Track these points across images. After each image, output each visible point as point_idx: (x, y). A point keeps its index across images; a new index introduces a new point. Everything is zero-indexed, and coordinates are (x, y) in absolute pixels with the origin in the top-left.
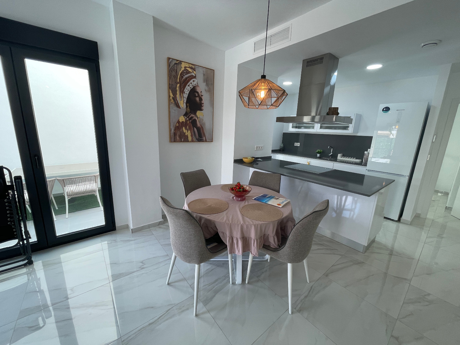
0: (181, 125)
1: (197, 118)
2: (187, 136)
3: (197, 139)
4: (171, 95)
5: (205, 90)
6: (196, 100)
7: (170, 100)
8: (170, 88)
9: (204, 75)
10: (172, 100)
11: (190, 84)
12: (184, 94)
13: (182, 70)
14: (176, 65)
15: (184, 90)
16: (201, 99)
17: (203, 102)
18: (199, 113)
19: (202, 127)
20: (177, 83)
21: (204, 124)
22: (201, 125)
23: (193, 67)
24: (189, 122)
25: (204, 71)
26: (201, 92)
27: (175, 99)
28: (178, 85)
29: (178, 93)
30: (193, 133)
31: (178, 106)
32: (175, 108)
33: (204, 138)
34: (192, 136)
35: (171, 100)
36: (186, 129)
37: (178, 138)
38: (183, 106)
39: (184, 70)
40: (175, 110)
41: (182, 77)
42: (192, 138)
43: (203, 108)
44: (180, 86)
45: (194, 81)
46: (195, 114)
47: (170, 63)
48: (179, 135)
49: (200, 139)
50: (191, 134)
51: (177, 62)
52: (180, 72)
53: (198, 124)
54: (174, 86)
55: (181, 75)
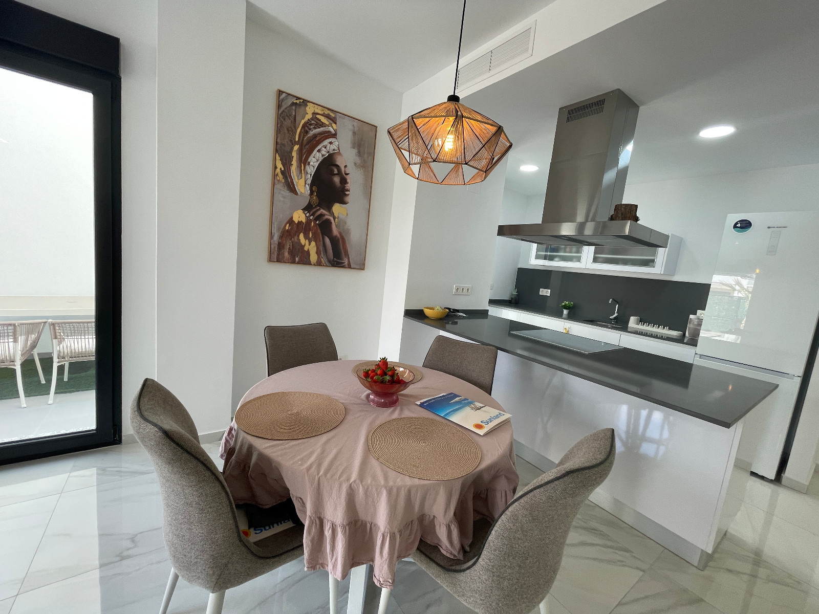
0: (295, 229)
1: (332, 218)
2: (308, 251)
3: (329, 261)
4: (280, 165)
5: (355, 164)
6: (332, 183)
7: (275, 176)
8: (277, 151)
9: (354, 133)
10: (280, 174)
11: (323, 148)
12: (307, 167)
13: (306, 119)
14: (294, 108)
15: (308, 159)
16: (344, 181)
17: (348, 186)
18: (337, 208)
19: (343, 238)
20: (293, 143)
21: (348, 231)
22: (340, 233)
23: (332, 115)
24: (315, 223)
25: (355, 125)
26: (346, 166)
27: (286, 173)
28: (296, 147)
29: (294, 162)
30: (321, 248)
31: (292, 188)
32: (287, 193)
33: (346, 261)
34: (318, 253)
35: (277, 174)
36: (306, 237)
37: (286, 254)
38: (303, 191)
39: (312, 119)
40: (284, 197)
41: (307, 132)
42: (319, 257)
43: (347, 199)
44: (300, 150)
45: (331, 143)
46: (329, 209)
47: (283, 100)
48: (290, 248)
49: (335, 261)
50: (317, 250)
51: (298, 102)
52: (303, 122)
53: (335, 231)
54: (287, 149)
55: (303, 126)
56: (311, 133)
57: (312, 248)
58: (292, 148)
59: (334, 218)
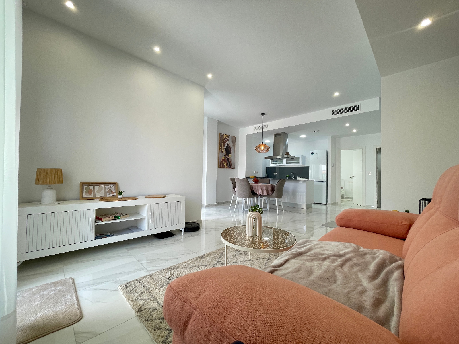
0: (223, 160)
4: (220, 148)
5: (232, 145)
9: (232, 139)
11: (227, 143)
13: (224, 138)
15: (225, 145)
16: (230, 149)
18: (230, 155)
21: (232, 160)
23: (229, 136)
24: (226, 159)
32: (221, 153)
37: (222, 166)
38: (224, 152)
42: (227, 166)
47: (220, 135)
49: (230, 167)
57: (225, 164)
58: (222, 144)
59: (229, 158)
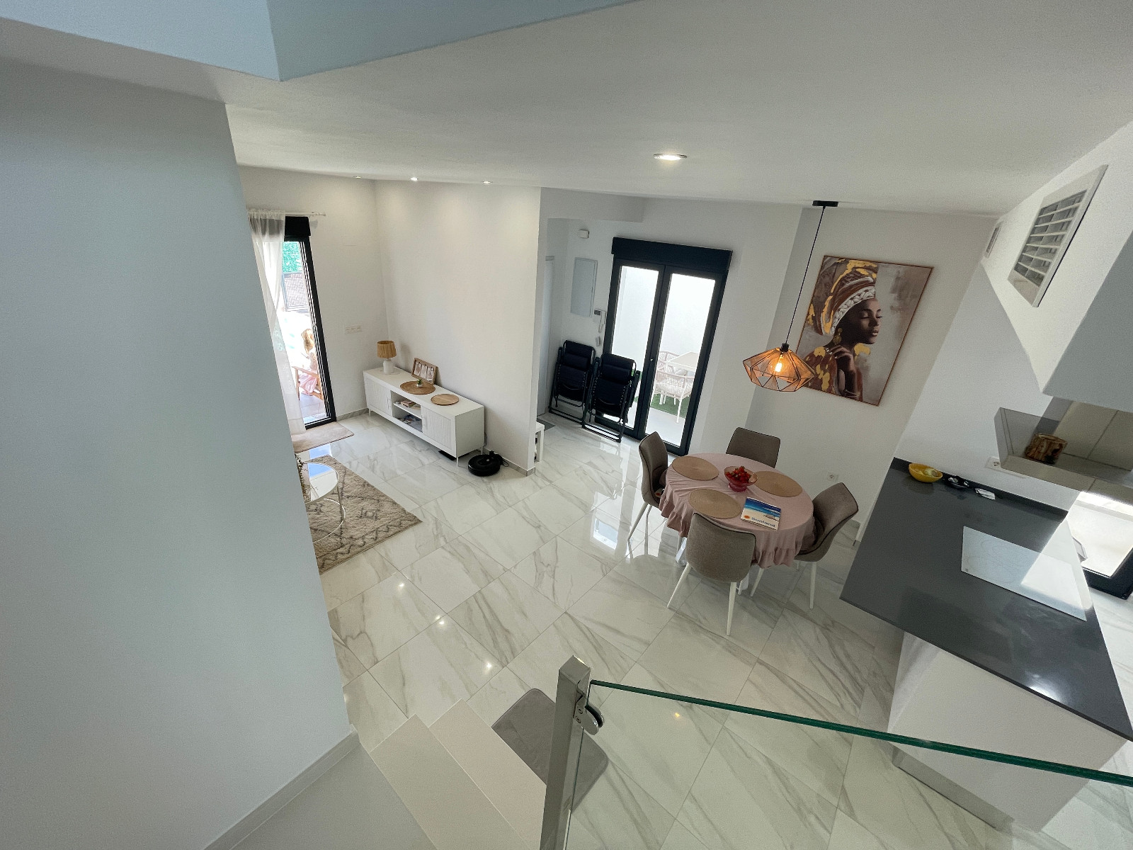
0: (814, 361)
1: (851, 356)
2: (821, 380)
3: (840, 391)
4: (812, 313)
5: (892, 308)
6: (859, 326)
7: (807, 320)
8: (812, 302)
9: (898, 278)
10: (811, 320)
11: (857, 296)
12: (837, 313)
13: (845, 274)
14: (835, 267)
15: (839, 306)
16: (873, 323)
17: (876, 328)
18: (860, 348)
19: (859, 374)
20: (828, 294)
21: (867, 369)
22: (858, 370)
23: (874, 266)
24: (833, 359)
25: (901, 271)
26: (879, 310)
27: (816, 319)
28: (831, 297)
29: (825, 310)
30: (835, 379)
31: (818, 330)
32: (813, 333)
33: (858, 394)
34: (830, 382)
35: (809, 319)
36: (822, 368)
38: (828, 332)
39: (851, 273)
40: (811, 338)
41: (843, 284)
42: (830, 386)
43: (873, 339)
44: (833, 300)
45: (866, 291)
46: (851, 347)
47: (826, 263)
49: (847, 393)
50: (831, 379)
51: (840, 261)
52: (841, 277)
53: (852, 367)
54: (822, 299)
55: (841, 280)
56: (847, 285)
57: (825, 377)
58: (826, 299)
59: (854, 355)
